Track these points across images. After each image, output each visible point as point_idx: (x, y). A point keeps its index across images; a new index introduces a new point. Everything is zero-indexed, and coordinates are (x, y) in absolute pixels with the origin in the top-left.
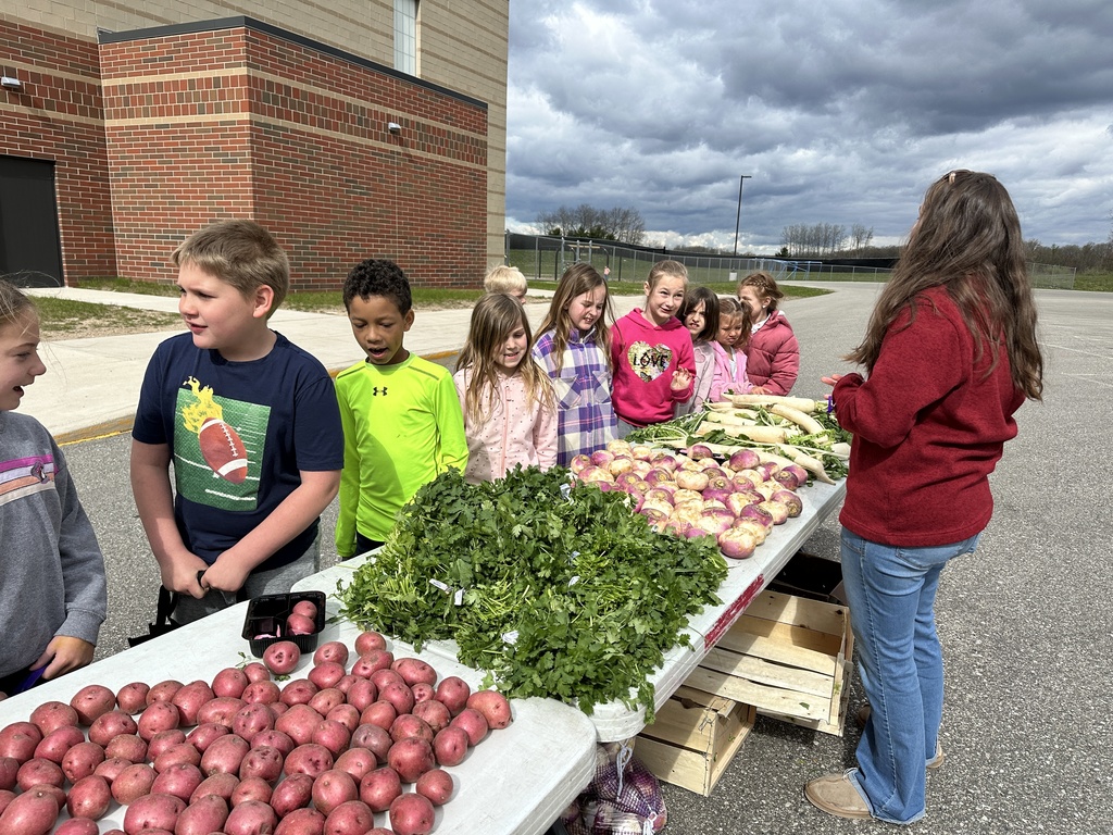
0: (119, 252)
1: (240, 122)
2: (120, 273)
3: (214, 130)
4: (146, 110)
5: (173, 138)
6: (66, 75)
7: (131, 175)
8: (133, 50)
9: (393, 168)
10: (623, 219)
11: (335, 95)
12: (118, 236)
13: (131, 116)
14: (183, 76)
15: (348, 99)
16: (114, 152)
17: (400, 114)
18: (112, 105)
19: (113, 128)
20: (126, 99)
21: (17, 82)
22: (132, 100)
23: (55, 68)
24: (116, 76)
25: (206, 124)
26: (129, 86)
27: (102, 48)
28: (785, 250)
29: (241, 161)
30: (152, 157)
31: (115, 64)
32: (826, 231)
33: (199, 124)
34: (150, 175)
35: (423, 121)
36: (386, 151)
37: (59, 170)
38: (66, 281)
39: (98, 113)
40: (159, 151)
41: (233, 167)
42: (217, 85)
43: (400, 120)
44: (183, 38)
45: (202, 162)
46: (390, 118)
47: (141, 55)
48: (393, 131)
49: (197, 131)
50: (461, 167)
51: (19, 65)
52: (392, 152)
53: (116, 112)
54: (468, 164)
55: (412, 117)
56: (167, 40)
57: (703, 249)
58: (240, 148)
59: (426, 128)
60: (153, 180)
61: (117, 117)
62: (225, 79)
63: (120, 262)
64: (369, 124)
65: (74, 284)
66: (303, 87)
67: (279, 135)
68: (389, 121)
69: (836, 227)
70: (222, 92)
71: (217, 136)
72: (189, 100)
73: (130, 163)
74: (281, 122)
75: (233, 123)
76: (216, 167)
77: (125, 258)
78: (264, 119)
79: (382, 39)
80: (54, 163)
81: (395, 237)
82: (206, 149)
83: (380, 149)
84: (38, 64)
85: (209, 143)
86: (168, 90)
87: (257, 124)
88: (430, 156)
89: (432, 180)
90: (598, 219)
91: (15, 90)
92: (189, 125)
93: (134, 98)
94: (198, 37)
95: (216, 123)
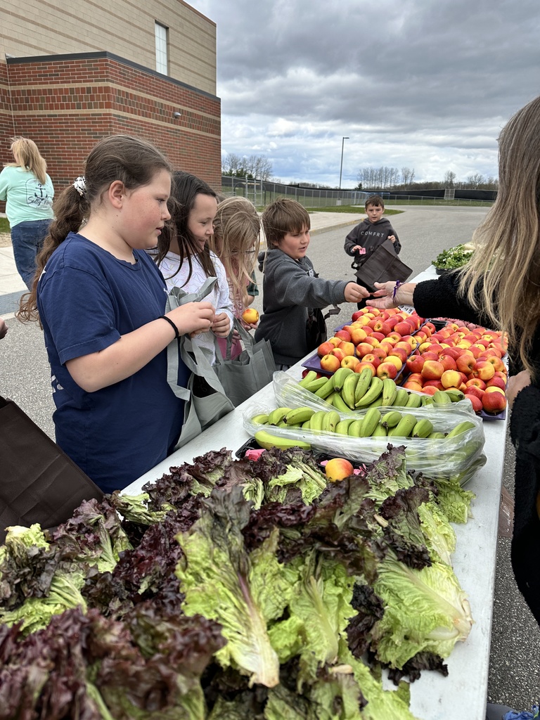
3: (87, 119)
4: (41, 105)
5: (60, 123)
8: (31, 69)
9: (176, 139)
10: (258, 164)
11: (149, 97)
13: (30, 109)
14: (66, 86)
15: (155, 99)
16: (19, 131)
17: (179, 106)
18: (17, 102)
19: (18, 116)
20: (27, 99)
24: (19, 84)
25: (82, 115)
26: (29, 91)
27: (9, 67)
28: (360, 185)
31: (19, 77)
32: (386, 172)
33: (78, 115)
34: (44, 145)
35: (190, 110)
36: (172, 129)
39: (9, 107)
40: (50, 130)
42: (89, 92)
43: (180, 111)
44: (65, 63)
45: (79, 137)
46: (175, 109)
47: (36, 72)
48: (177, 117)
49: (76, 119)
50: (209, 137)
52: (176, 130)
53: (20, 106)
55: (185, 109)
56: (54, 64)
57: (308, 185)
58: (105, 130)
59: (192, 115)
61: (20, 109)
62: (95, 89)
64: (164, 113)
66: (134, 92)
67: (124, 121)
68: (174, 111)
69: (392, 169)
70: (92, 96)
71: (89, 123)
72: (70, 100)
74: (125, 114)
75: (100, 115)
76: (89, 141)
78: (117, 112)
79: (149, 55)
82: (82, 130)
83: (170, 128)
85: (84, 126)
86: (55, 93)
87: (114, 115)
88: (194, 131)
89: (195, 145)
90: (241, 164)
92: (70, 115)
93: (32, 99)
94: (76, 62)
95: (89, 115)
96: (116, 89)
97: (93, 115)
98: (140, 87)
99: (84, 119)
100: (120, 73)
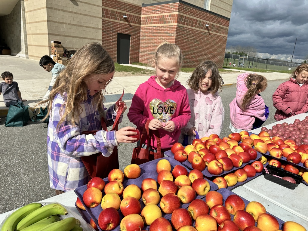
0: (140, 56)
1: (174, 26)
2: (140, 62)
3: (167, 28)
4: (151, 23)
5: (157, 29)
6: (135, 15)
7: (145, 38)
8: (150, 8)
9: (205, 36)
11: (195, 18)
12: (140, 53)
13: (147, 24)
14: (161, 14)
15: (198, 19)
16: (142, 33)
17: (209, 22)
18: (143, 21)
19: (143, 27)
20: (147, 20)
21: (126, 17)
22: (148, 20)
23: (133, 13)
24: (145, 15)
25: (165, 26)
26: (148, 17)
27: (142, 8)
28: (305, 61)
29: (173, 35)
30: (151, 34)
31: (145, 12)
33: (164, 26)
35: (214, 24)
36: (204, 32)
37: (131, 37)
38: (130, 63)
39: (140, 24)
40: (153, 32)
41: (171, 37)
42: (170, 16)
43: (209, 24)
44: (163, 5)
45: (163, 35)
47: (152, 10)
48: (207, 27)
49: (163, 28)
50: (221, 36)
51: (127, 13)
52: (206, 32)
53: (144, 23)
54: (223, 35)
55: (212, 23)
56: (159, 6)
58: (173, 32)
59: (214, 26)
60: (151, 40)
61: (144, 24)
62: (172, 15)
63: (140, 59)
64: (201, 25)
65: (131, 64)
66: (189, 16)
67: (182, 28)
68: (206, 24)
70: (171, 18)
71: (168, 29)
72: (162, 20)
73: (146, 35)
74: (183, 25)
75: (172, 26)
76: (167, 37)
77: (141, 58)
78: (180, 25)
80: (130, 35)
81: (203, 54)
83: (203, 32)
84: (130, 12)
85: (166, 31)
86: (157, 18)
87: (178, 26)
88: (214, 33)
89: (214, 39)
91: (126, 18)
92: (161, 26)
93: (149, 20)
94: (167, 5)
95: (168, 26)
96: (181, 15)
97: (170, 26)
98: (192, 14)
99: (166, 28)
100: (184, 8)
